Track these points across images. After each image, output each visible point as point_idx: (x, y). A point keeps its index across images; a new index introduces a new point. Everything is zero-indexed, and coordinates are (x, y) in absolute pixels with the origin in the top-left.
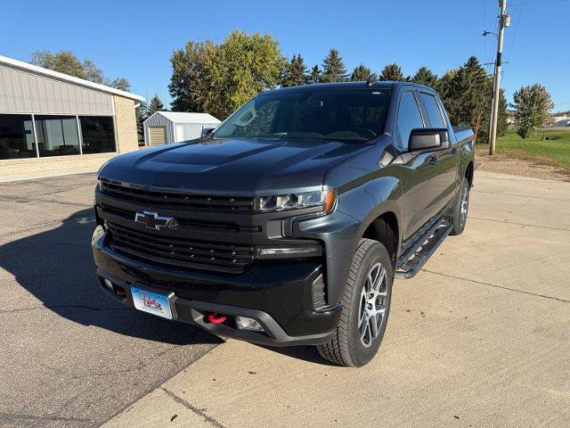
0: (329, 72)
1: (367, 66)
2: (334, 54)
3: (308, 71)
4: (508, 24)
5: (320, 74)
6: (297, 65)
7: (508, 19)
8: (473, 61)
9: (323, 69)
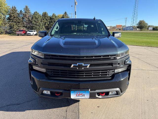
0: (26, 12)
1: (38, 12)
2: (27, 7)
3: (18, 11)
4: (77, 4)
5: (23, 13)
6: (14, 9)
7: (77, 3)
8: (66, 13)
9: (24, 11)
